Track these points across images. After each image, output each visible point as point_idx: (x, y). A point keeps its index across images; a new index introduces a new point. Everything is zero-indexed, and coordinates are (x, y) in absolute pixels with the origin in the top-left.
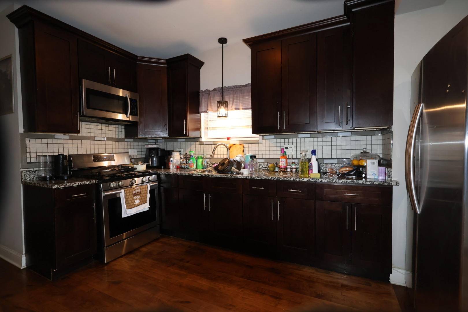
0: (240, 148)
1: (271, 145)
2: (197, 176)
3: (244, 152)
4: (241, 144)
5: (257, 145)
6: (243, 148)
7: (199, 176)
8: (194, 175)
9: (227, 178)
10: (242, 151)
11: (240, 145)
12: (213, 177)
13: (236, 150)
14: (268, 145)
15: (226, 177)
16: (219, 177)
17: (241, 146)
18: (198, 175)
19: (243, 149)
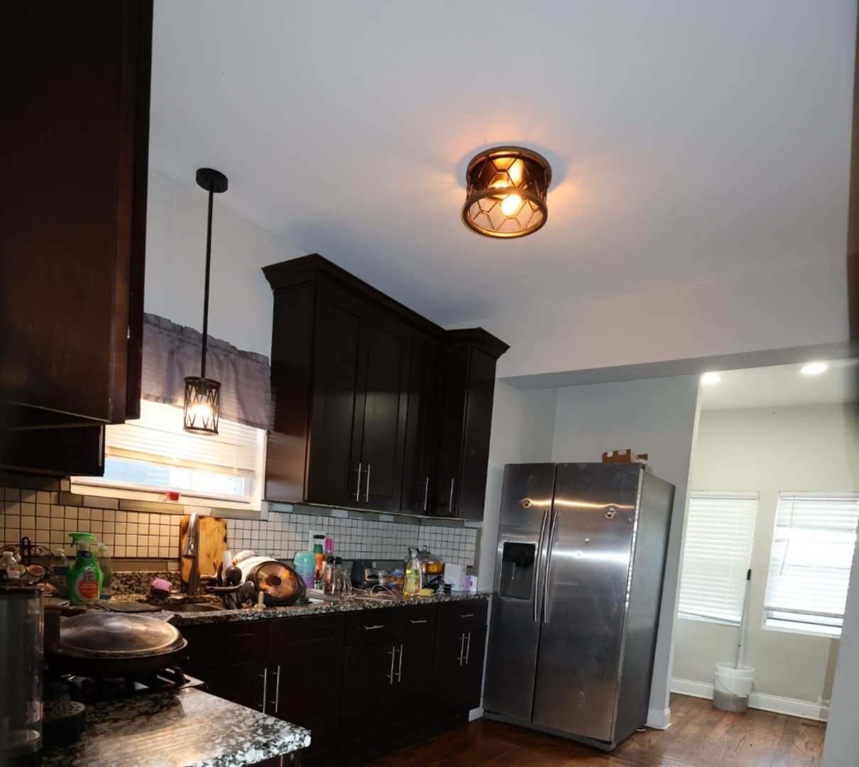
0: (217, 530)
1: (286, 527)
2: (242, 621)
3: (228, 540)
4: (217, 519)
5: (256, 524)
6: (223, 530)
7: (248, 620)
8: (231, 620)
9: (320, 614)
10: (221, 539)
11: (216, 522)
12: (287, 617)
13: (206, 536)
14: (278, 527)
15: (317, 613)
16: (303, 614)
17: (219, 524)
18: (244, 618)
19: (224, 535)
